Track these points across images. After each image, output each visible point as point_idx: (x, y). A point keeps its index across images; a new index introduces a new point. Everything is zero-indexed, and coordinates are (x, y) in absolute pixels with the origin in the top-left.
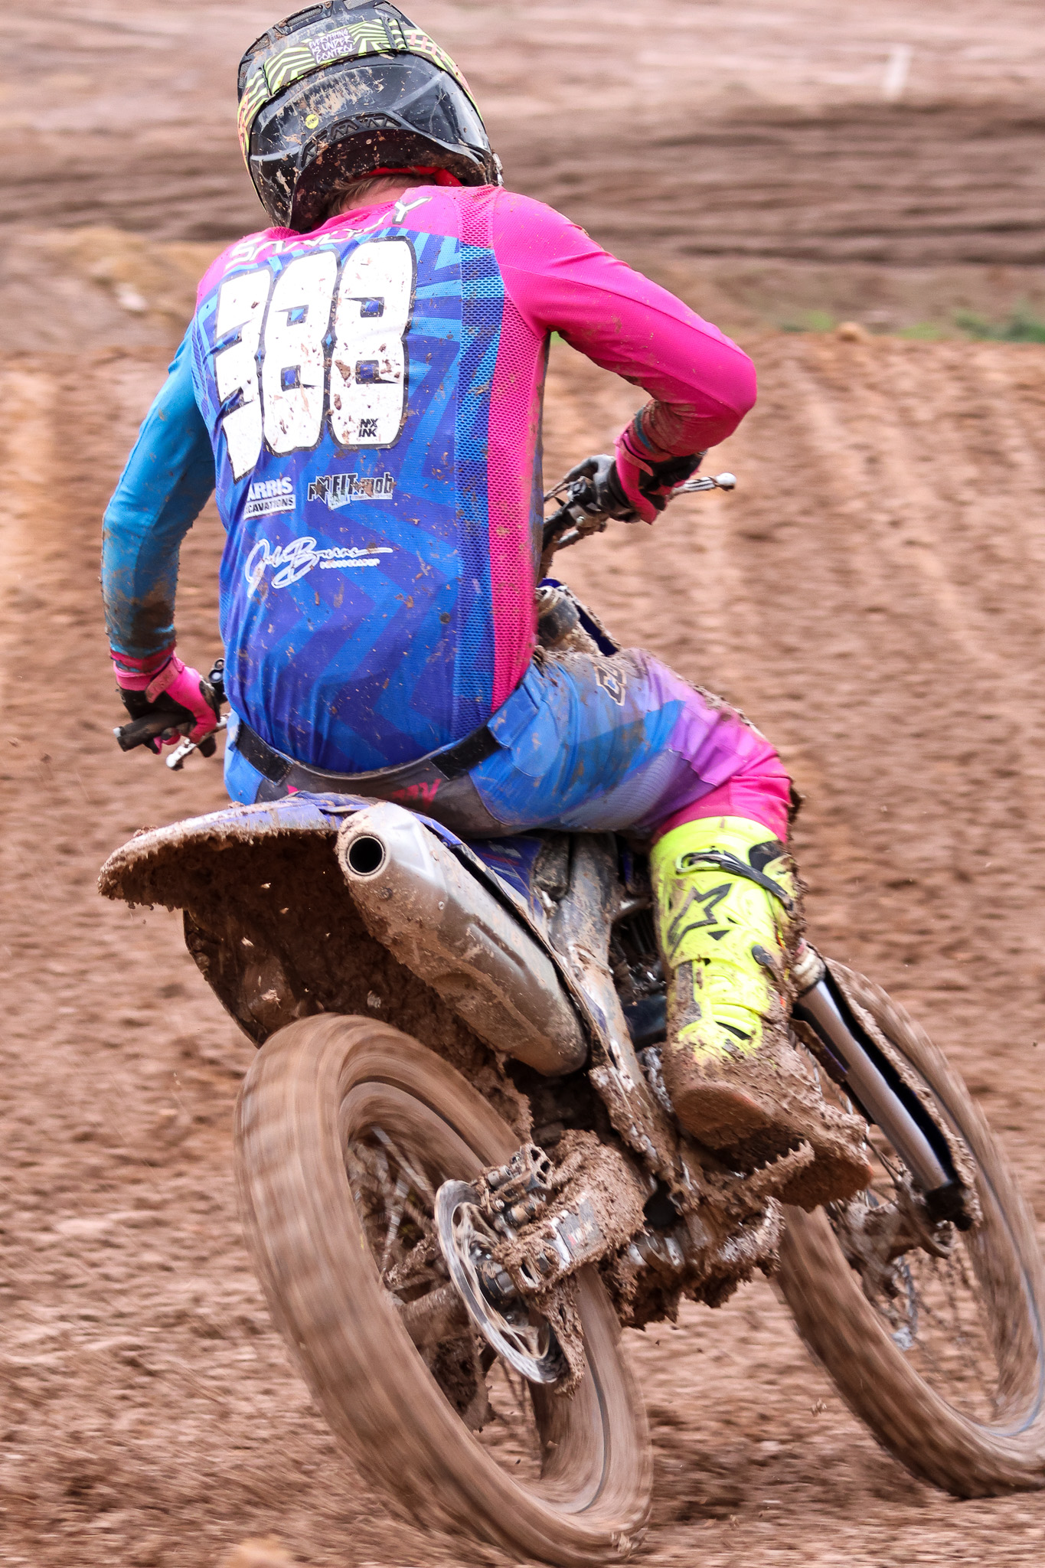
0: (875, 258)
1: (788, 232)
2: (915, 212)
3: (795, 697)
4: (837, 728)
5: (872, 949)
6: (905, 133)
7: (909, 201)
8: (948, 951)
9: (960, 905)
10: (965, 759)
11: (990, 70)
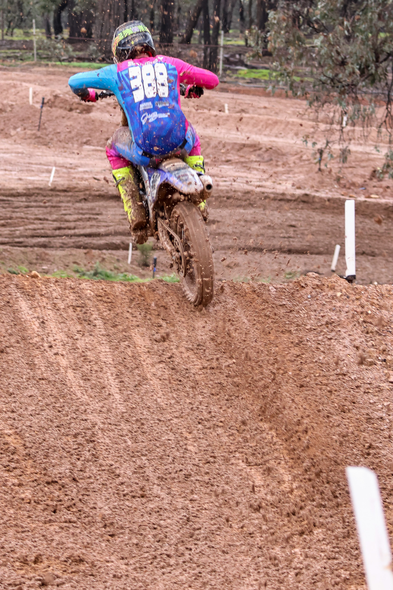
0: (44, 246)
1: (11, 235)
2: (59, 228)
3: (13, 412)
4: (28, 423)
5: (40, 507)
6: (55, 199)
7: (56, 224)
8: (68, 508)
9: (73, 491)
10: (75, 436)
11: (86, 176)
